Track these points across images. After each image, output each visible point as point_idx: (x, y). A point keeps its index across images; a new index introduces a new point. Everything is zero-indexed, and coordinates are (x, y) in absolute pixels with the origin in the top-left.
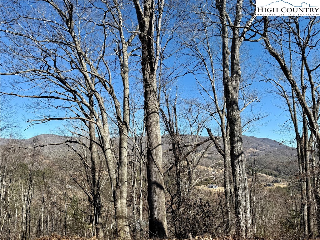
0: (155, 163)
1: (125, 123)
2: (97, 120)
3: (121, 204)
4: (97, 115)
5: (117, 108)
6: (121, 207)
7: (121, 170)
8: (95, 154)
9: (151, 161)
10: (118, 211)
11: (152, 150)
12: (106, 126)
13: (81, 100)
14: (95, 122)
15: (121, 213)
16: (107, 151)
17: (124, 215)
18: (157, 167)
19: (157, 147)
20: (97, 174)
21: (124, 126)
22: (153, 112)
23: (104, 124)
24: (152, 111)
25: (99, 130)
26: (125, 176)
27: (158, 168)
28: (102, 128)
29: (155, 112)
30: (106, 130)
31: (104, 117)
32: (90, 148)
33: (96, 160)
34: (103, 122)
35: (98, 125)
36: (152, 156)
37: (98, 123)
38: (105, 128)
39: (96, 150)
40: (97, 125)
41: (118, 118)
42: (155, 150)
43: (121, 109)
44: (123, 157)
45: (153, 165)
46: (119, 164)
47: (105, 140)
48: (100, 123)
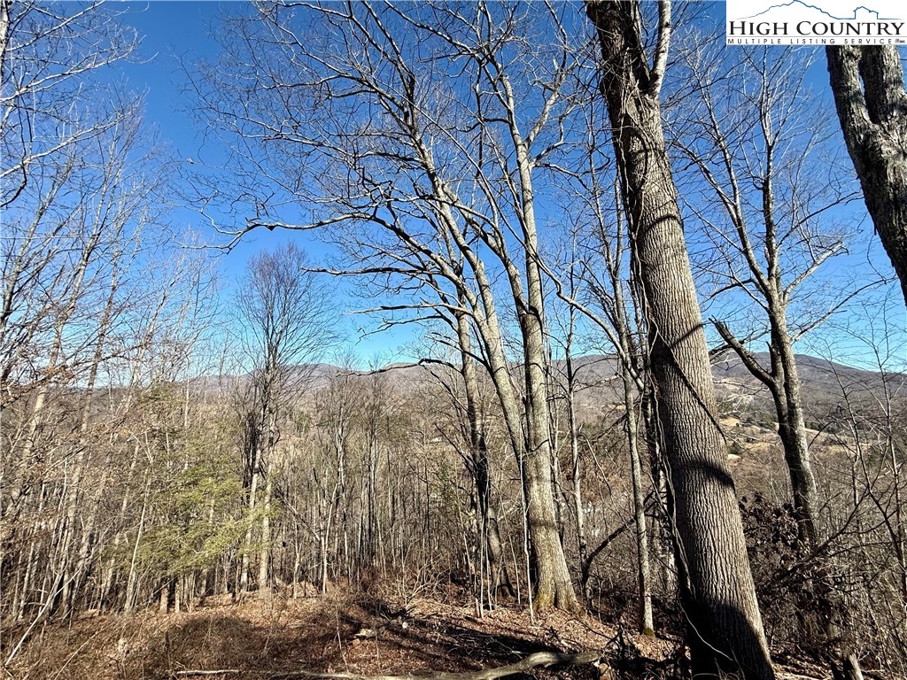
0: (690, 388)
1: (534, 311)
2: (474, 307)
3: (539, 490)
4: (472, 296)
5: (512, 279)
6: (541, 497)
7: (534, 416)
8: (473, 384)
9: (675, 384)
10: (534, 508)
11: (673, 346)
12: (494, 318)
14: (470, 310)
15: (540, 511)
16: (499, 373)
17: (548, 519)
18: (700, 403)
19: (690, 333)
20: (478, 422)
21: (531, 317)
22: (662, 219)
23: (488, 316)
24: (659, 214)
25: (480, 328)
26: (543, 430)
27: (703, 406)
28: (485, 324)
29: (669, 217)
30: (494, 329)
31: (487, 302)
32: (463, 372)
33: (475, 396)
34: (486, 312)
35: (477, 318)
36: (675, 366)
37: (476, 314)
38: (491, 325)
39: (473, 375)
40: (474, 318)
41: (518, 302)
42: (684, 344)
43: (521, 282)
44: (535, 387)
45: (684, 396)
46: (529, 402)
47: (492, 350)
48: (479, 314)
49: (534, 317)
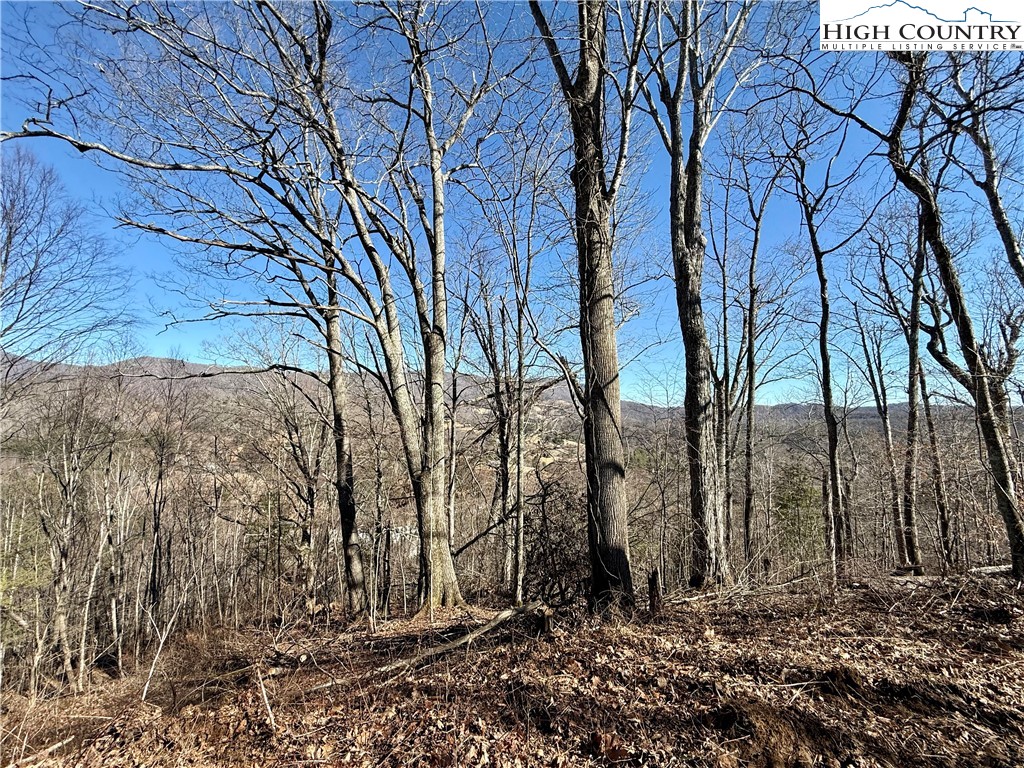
0: (612, 416)
1: (439, 330)
2: (377, 317)
3: (434, 505)
5: (417, 293)
6: (435, 510)
9: (603, 413)
11: (604, 387)
12: (396, 333)
13: (340, 267)
15: (434, 524)
16: (400, 391)
17: (440, 529)
21: (436, 337)
22: (606, 296)
23: (390, 330)
24: (605, 292)
28: (388, 337)
31: (391, 313)
32: (331, 385)
34: (389, 325)
35: (380, 329)
36: (604, 400)
37: (378, 325)
38: (393, 338)
41: (423, 319)
42: (610, 386)
43: (427, 299)
44: (435, 407)
45: (607, 421)
46: (428, 421)
47: (394, 366)
48: (383, 325)
49: (439, 337)
